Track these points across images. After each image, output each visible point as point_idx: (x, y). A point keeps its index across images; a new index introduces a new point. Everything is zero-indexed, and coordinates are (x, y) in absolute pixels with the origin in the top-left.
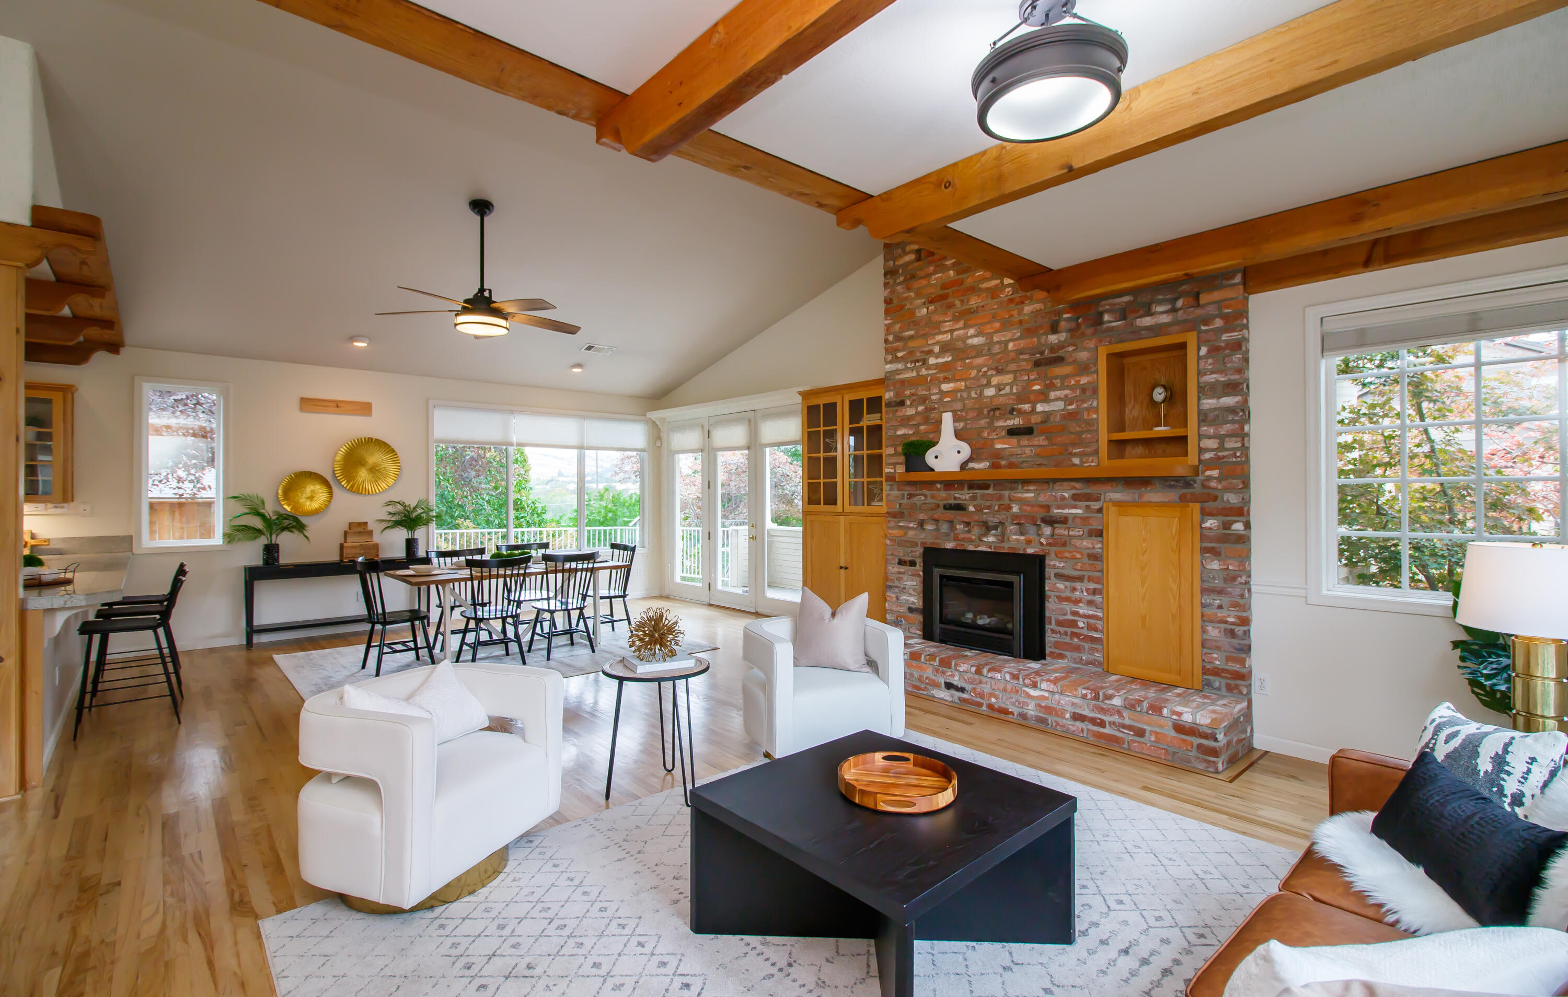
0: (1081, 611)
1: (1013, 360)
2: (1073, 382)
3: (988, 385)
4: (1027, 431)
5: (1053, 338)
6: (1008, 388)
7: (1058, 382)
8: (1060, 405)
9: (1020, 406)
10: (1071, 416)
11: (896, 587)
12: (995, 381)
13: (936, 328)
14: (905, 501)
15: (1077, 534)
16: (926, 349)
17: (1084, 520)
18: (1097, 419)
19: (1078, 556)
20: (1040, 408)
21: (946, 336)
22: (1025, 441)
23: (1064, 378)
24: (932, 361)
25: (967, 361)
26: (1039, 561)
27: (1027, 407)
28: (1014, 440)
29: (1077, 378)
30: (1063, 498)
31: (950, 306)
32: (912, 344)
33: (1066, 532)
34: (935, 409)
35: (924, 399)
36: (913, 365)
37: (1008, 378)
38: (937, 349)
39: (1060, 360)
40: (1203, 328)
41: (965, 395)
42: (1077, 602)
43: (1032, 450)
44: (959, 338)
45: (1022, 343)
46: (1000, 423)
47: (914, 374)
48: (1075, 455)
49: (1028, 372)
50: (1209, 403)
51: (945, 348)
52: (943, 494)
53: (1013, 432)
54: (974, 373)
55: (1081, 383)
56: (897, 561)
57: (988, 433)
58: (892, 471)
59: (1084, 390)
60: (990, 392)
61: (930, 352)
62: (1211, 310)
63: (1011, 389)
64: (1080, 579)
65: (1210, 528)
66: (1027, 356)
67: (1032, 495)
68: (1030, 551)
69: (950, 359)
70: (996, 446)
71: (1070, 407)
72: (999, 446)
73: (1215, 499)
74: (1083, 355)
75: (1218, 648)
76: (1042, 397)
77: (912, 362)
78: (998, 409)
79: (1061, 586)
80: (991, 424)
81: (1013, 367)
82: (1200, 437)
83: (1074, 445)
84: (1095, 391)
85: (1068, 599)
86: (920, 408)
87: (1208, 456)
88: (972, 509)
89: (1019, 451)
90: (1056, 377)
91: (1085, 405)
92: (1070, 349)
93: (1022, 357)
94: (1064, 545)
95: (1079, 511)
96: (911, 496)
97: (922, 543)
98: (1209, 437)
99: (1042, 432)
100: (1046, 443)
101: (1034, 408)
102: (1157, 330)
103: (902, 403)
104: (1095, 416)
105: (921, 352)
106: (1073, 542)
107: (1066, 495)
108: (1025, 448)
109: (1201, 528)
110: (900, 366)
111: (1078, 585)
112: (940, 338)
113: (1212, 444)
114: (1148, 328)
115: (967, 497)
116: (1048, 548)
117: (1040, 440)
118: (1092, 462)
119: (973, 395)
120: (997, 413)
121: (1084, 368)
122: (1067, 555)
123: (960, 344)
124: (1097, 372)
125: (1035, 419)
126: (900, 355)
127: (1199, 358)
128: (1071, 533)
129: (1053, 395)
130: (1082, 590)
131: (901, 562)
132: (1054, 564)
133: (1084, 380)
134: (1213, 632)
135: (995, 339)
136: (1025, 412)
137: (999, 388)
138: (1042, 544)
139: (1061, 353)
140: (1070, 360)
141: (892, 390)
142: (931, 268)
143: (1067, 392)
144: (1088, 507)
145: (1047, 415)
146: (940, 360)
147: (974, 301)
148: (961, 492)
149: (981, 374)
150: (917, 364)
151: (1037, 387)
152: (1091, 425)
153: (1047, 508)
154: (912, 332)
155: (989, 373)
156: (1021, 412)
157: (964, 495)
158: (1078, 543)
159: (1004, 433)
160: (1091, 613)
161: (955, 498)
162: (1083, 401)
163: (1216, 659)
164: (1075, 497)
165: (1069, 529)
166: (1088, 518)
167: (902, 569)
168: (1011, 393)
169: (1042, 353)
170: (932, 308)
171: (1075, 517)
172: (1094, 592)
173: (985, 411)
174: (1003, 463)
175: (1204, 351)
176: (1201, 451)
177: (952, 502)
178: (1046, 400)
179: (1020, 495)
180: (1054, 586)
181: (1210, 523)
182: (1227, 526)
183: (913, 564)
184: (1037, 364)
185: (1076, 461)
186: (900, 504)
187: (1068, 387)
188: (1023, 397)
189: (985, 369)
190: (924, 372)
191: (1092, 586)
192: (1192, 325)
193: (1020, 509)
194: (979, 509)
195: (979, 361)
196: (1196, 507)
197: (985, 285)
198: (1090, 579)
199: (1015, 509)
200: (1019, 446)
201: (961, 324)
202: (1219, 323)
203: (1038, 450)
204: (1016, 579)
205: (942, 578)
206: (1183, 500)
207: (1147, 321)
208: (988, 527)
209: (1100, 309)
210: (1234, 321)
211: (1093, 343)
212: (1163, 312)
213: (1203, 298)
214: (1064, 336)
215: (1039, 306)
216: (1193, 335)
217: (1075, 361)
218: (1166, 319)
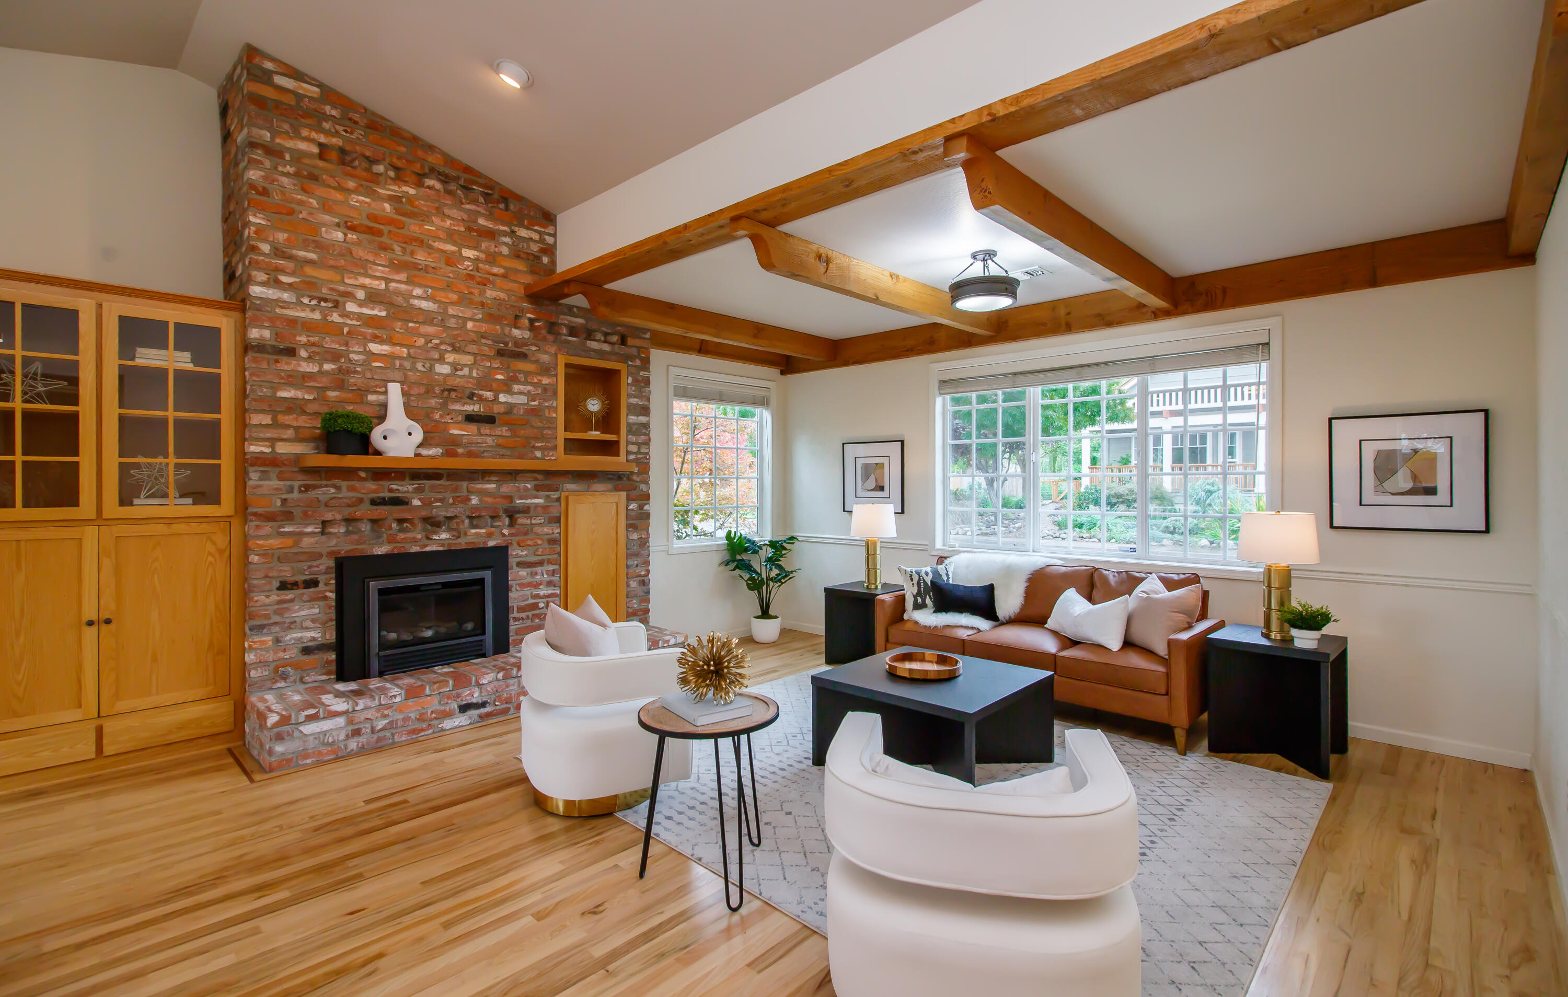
0: (541, 593)
1: (473, 342)
2: (535, 380)
3: (441, 360)
4: (489, 420)
5: (516, 332)
6: (466, 371)
7: (521, 376)
8: (523, 399)
9: (481, 392)
10: (534, 411)
11: (276, 623)
12: (450, 357)
13: (362, 267)
14: (296, 495)
15: (539, 522)
16: (342, 288)
17: (545, 508)
18: (556, 418)
19: (539, 542)
20: (502, 398)
21: (377, 282)
22: (486, 429)
23: (527, 374)
24: (351, 307)
25: (411, 325)
26: (502, 552)
27: (489, 395)
28: (473, 427)
29: (539, 378)
30: (526, 489)
31: (384, 248)
32: (311, 272)
33: (529, 522)
34: (356, 372)
35: (335, 356)
36: (314, 302)
37: (467, 359)
38: (361, 294)
39: (523, 356)
40: (630, 363)
41: (407, 365)
42: (537, 585)
43: (494, 440)
44: (398, 293)
45: (484, 327)
46: (457, 407)
47: (317, 316)
48: (538, 448)
49: (489, 358)
50: (633, 419)
51: (373, 298)
52: (371, 485)
53: (471, 418)
54: (421, 342)
55: (543, 382)
56: (276, 584)
57: (441, 416)
58: (268, 450)
59: (545, 390)
60: (443, 369)
61: (349, 295)
62: (634, 351)
63: (471, 371)
64: (541, 563)
65: (633, 510)
66: (489, 342)
67: (494, 486)
68: (491, 543)
69: (384, 314)
70: (451, 432)
71: (533, 403)
72: (456, 432)
73: (635, 489)
74: (545, 358)
75: (636, 596)
76: (505, 388)
77: (312, 298)
78: (455, 390)
79: (523, 573)
80: (444, 405)
81: (473, 348)
82: (628, 443)
83: (537, 439)
84: (555, 393)
85: (529, 585)
86: (328, 367)
87: (632, 457)
88: (416, 502)
89: (479, 439)
90: (520, 372)
91: (547, 404)
92: (534, 348)
93: (483, 341)
94: (526, 533)
95: (541, 501)
96: (307, 488)
97: (330, 554)
98: (633, 444)
99: (506, 423)
100: (508, 434)
101: (496, 398)
102: (601, 354)
103: (291, 352)
104: (554, 415)
105: (331, 289)
106: (535, 529)
107: (529, 486)
108: (487, 437)
109: (627, 509)
110: (286, 296)
111: (539, 569)
112: (367, 281)
113: (633, 448)
114: (594, 350)
115: (410, 488)
116: (510, 538)
117: (504, 431)
118: (552, 456)
119: (419, 366)
120: (453, 395)
121: (546, 370)
122: (529, 542)
123: (400, 300)
124: (556, 376)
125: (497, 409)
126: (285, 279)
127: (628, 384)
128: (533, 522)
129: (516, 388)
130: (542, 575)
131: (284, 586)
132: (517, 553)
133: (545, 381)
134: (634, 584)
135: (451, 311)
136: (487, 400)
137: (456, 367)
138: (504, 535)
139: (524, 350)
140: (533, 359)
141: (266, 328)
142: (351, 184)
143: (530, 388)
144: (549, 496)
145: (510, 407)
146: (366, 311)
147: (421, 257)
148: (400, 483)
149: (430, 345)
150: (323, 304)
151: (500, 377)
152: (553, 421)
153: (510, 498)
154: (313, 256)
155: (443, 347)
156: (481, 399)
157: (404, 488)
158: (539, 530)
159: (460, 418)
160: (550, 592)
161: (391, 491)
162: (545, 400)
163: (635, 603)
164: (538, 488)
165: (531, 518)
166: (548, 506)
167: (289, 595)
168: (470, 376)
169: (506, 344)
170: (352, 236)
171: (536, 506)
172: (553, 573)
173: (437, 390)
174: (460, 451)
175: (630, 380)
176: (628, 453)
177: (387, 495)
178: (509, 392)
179: (479, 486)
180: (517, 575)
181: (633, 506)
182: (641, 507)
183: (312, 583)
184: (500, 353)
185: (538, 454)
186: (284, 501)
187: (531, 384)
188: (485, 382)
189: (437, 341)
190: (335, 317)
191: (551, 568)
192: (625, 358)
193: (480, 501)
194: (427, 504)
195: (430, 330)
196: (624, 494)
197: (436, 244)
198: (550, 562)
199: (475, 501)
200: (480, 434)
201: (402, 276)
202: (638, 363)
203: (501, 441)
204: (487, 575)
205: (382, 592)
206: (617, 489)
207: (594, 345)
208: (433, 523)
209: (560, 321)
210: (646, 364)
211: (553, 350)
212: (605, 342)
213: (630, 341)
214: (527, 334)
215: (502, 295)
216: (625, 366)
217: (537, 361)
218: (606, 347)
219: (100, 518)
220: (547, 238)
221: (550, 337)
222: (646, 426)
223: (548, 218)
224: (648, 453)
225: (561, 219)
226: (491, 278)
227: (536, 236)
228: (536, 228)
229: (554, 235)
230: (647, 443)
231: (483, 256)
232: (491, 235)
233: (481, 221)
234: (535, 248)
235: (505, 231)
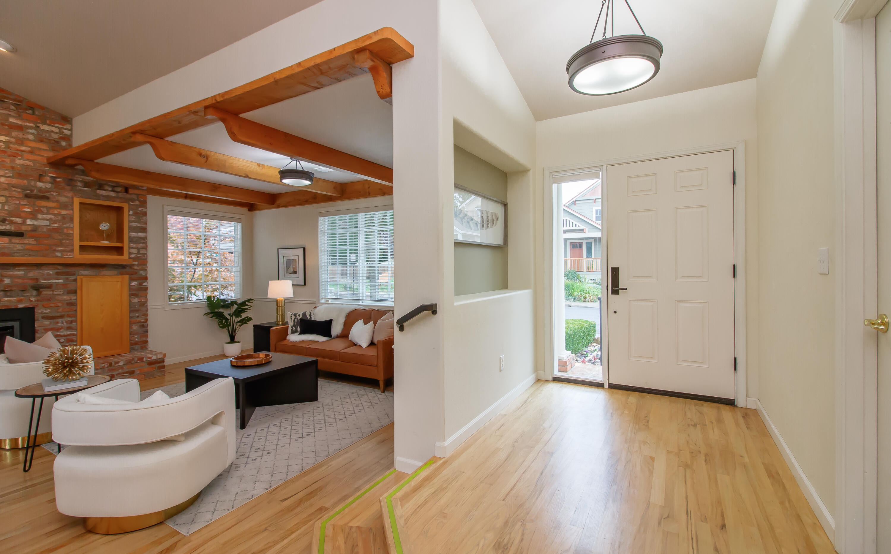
0: (62, 334)
1: (5, 189)
2: (56, 212)
4: (20, 235)
5: (40, 184)
7: (44, 210)
8: (47, 223)
9: (11, 219)
10: (55, 230)
15: (59, 293)
17: (64, 285)
18: (73, 234)
19: (60, 305)
20: (29, 222)
22: (16, 240)
23: (49, 208)
26: (30, 312)
27: (18, 220)
29: (59, 210)
30: (50, 275)
33: (51, 293)
37: (1, 199)
39: (47, 198)
40: (131, 203)
42: (58, 328)
43: (22, 247)
45: (14, 181)
48: (58, 251)
49: (18, 199)
50: (133, 234)
53: (4, 233)
55: (62, 213)
59: (64, 218)
62: (135, 197)
64: (62, 317)
65: (134, 285)
66: (18, 190)
67: (23, 273)
68: (21, 306)
71: (54, 225)
73: (136, 273)
74: (63, 199)
75: (137, 334)
76: (31, 216)
79: (47, 322)
81: (5, 193)
82: (130, 248)
83: (58, 246)
84: (72, 220)
85: (52, 329)
87: (133, 256)
89: (11, 246)
90: (43, 207)
91: (65, 226)
92: (54, 194)
93: (13, 189)
94: (50, 300)
95: (61, 281)
98: (133, 248)
99: (32, 237)
100: (35, 243)
101: (24, 222)
102: (108, 198)
104: (71, 232)
106: (57, 297)
107: (51, 273)
108: (16, 245)
109: (130, 285)
111: (60, 320)
113: (134, 251)
114: (103, 196)
116: (37, 303)
117: (30, 241)
118: (70, 255)
121: (64, 206)
122: (52, 305)
124: (73, 210)
125: (24, 228)
127: (129, 215)
128: (55, 293)
129: (40, 216)
132: (42, 312)
133: (64, 212)
134: (135, 327)
136: (16, 223)
138: (31, 301)
139: (46, 194)
140: (54, 200)
143: (51, 216)
144: (67, 278)
145: (35, 229)
151: (27, 210)
152: (70, 237)
153: (37, 280)
156: (12, 222)
158: (60, 298)
160: (69, 333)
162: (64, 224)
163: (136, 338)
164: (58, 274)
165: (53, 291)
166: (67, 284)
169: (32, 191)
171: (57, 284)
172: (72, 322)
175: (131, 213)
176: (130, 253)
178: (35, 218)
179: (11, 273)
180: (41, 324)
181: (134, 283)
182: (141, 284)
184: (27, 196)
185: (59, 254)
187: (53, 214)
188: (15, 213)
191: (69, 319)
192: (127, 201)
193: (12, 281)
196: (127, 277)
198: (69, 316)
199: (7, 281)
200: (11, 242)
202: (137, 203)
203: (28, 247)
204: (15, 324)
206: (121, 274)
207: (103, 193)
209: (75, 179)
210: (144, 203)
211: (70, 195)
212: (113, 191)
213: (131, 191)
214: (49, 186)
215: (29, 163)
216: (127, 205)
217: (57, 201)
218: (112, 194)
220: (65, 131)
221: (68, 188)
222: (145, 238)
223: (66, 120)
224: (146, 254)
225: (75, 121)
226: (20, 153)
227: (57, 130)
228: (56, 125)
229: (71, 130)
230: (145, 248)
231: (13, 140)
232: (20, 128)
233: (12, 120)
234: (56, 137)
235: (31, 126)
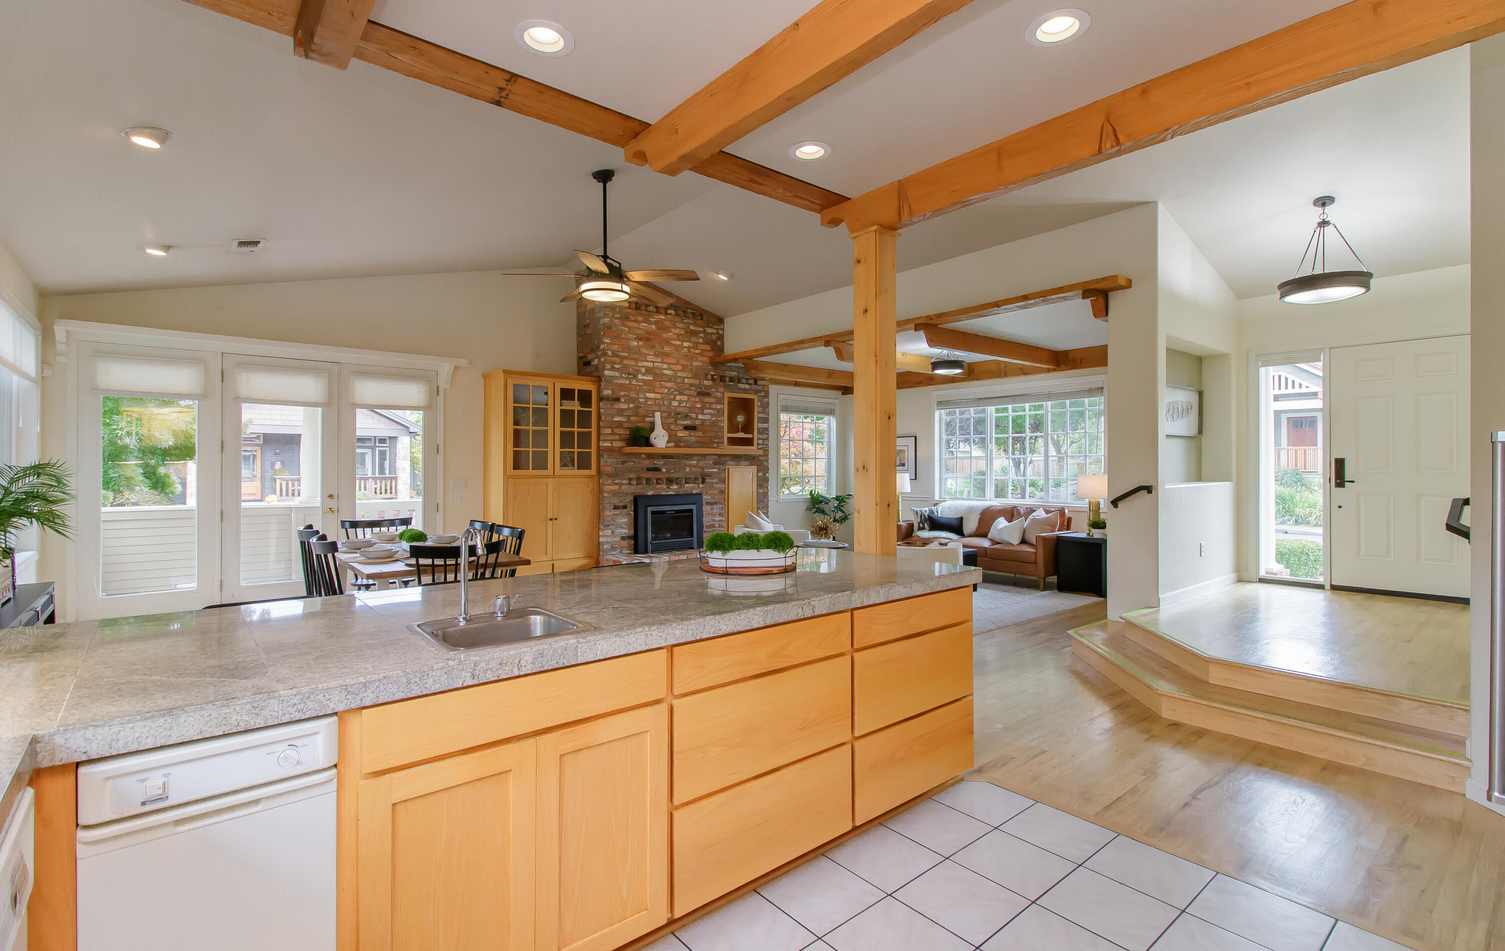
0: (717, 519)
1: (688, 389)
2: (714, 407)
3: (674, 399)
4: (694, 428)
5: (706, 382)
6: (684, 404)
7: (708, 405)
8: (709, 417)
9: (691, 414)
10: (713, 423)
11: (612, 525)
12: (678, 398)
13: (644, 358)
14: (620, 465)
15: (715, 481)
16: (637, 368)
17: (718, 474)
18: (723, 426)
19: (716, 492)
20: (700, 417)
21: (649, 364)
22: (692, 433)
23: (710, 404)
24: (640, 377)
25: (662, 383)
26: (700, 495)
27: (694, 415)
28: (687, 433)
29: (716, 405)
31: (653, 347)
32: (626, 362)
33: (711, 481)
34: (642, 407)
35: (633, 400)
36: (627, 376)
37: (685, 398)
38: (643, 370)
39: (708, 395)
40: (759, 394)
41: (661, 403)
42: (714, 515)
43: (696, 439)
44: (658, 368)
45: (693, 381)
46: (680, 422)
47: (627, 382)
48: (715, 443)
49: (694, 397)
50: (761, 425)
51: (649, 371)
52: (647, 462)
53: (687, 428)
54: (666, 391)
56: (613, 507)
57: (674, 427)
58: (610, 445)
59: (718, 412)
60: (675, 404)
61: (639, 371)
62: (761, 388)
63: (686, 404)
64: (716, 503)
65: (760, 476)
66: (694, 388)
67: (696, 462)
68: (694, 492)
69: (652, 378)
70: (678, 435)
71: (713, 419)
72: (680, 435)
73: (761, 465)
74: (719, 395)
76: (701, 411)
77: (626, 374)
78: (679, 414)
79: (709, 507)
80: (676, 421)
81: (687, 392)
82: (758, 439)
83: (715, 438)
84: (723, 413)
85: (711, 514)
86: (631, 405)
87: (760, 446)
88: (664, 470)
89: (690, 438)
90: (708, 403)
91: (720, 419)
92: (714, 390)
93: (692, 388)
94: (710, 487)
95: (716, 470)
96: (624, 462)
97: (632, 493)
98: (760, 439)
99: (701, 430)
100: (702, 435)
101: (697, 416)
102: (745, 391)
103: (618, 400)
104: (723, 425)
105: (633, 369)
106: (714, 485)
107: (711, 463)
108: (693, 436)
109: (758, 476)
110: (617, 374)
111: (715, 507)
112: (646, 364)
113: (761, 442)
114: (742, 389)
115: (662, 463)
116: (703, 489)
117: (700, 434)
118: (722, 446)
119: (666, 403)
120: (679, 416)
121: (719, 401)
122: (711, 492)
123: (658, 371)
124: (724, 404)
125: (698, 423)
126: (616, 366)
127: (758, 406)
128: (713, 481)
129: (706, 411)
130: (717, 509)
131: (615, 508)
132: (706, 497)
133: (719, 407)
135: (679, 374)
136: (693, 418)
137: (680, 402)
138: (700, 488)
139: (709, 391)
140: (713, 396)
141: (610, 389)
142: (640, 318)
143: (711, 411)
144: (720, 468)
145: (704, 421)
146: (645, 378)
147: (667, 349)
148: (658, 460)
149: (670, 392)
150: (630, 376)
151: (699, 406)
152: (722, 429)
153: (703, 469)
154: (626, 354)
155: (675, 393)
156: (691, 418)
157: (659, 463)
158: (716, 486)
159: (682, 428)
160: (720, 519)
161: (654, 464)
162: (719, 417)
164: (715, 464)
165: (712, 479)
166: (720, 473)
167: (617, 512)
168: (686, 407)
169: (701, 388)
170: (641, 343)
171: (714, 473)
172: (723, 509)
173: (673, 414)
174: (682, 444)
175: (759, 404)
176: (758, 444)
177: (653, 466)
178: (703, 414)
179: (690, 462)
180: (706, 509)
181: (760, 474)
182: (764, 475)
183: (625, 507)
184: (699, 394)
185: (716, 446)
186: (616, 468)
187: (712, 409)
188: (692, 409)
189: (672, 390)
190: (634, 382)
191: (721, 506)
192: (757, 392)
193: (690, 470)
194: (668, 471)
195: (669, 384)
196: (756, 467)
197: (674, 342)
198: (721, 503)
199: (688, 470)
200: (690, 436)
201: (659, 360)
202: (763, 394)
203: (699, 439)
204: (694, 507)
205: (653, 513)
206: (751, 465)
207: (741, 386)
208: (670, 481)
209: (726, 375)
210: (767, 395)
211: (722, 390)
212: (747, 383)
213: (759, 383)
214: (710, 383)
215: (700, 364)
216: (756, 396)
217: (715, 397)
218: (747, 387)
219: (554, 475)
220: (720, 331)
221: (721, 383)
222: (767, 429)
223: (720, 321)
224: (768, 445)
225: (727, 321)
226: (695, 355)
227: (715, 331)
228: (715, 327)
229: (723, 330)
230: (767, 439)
231: (691, 345)
232: (695, 333)
233: (691, 327)
234: (714, 337)
235: (701, 331)
